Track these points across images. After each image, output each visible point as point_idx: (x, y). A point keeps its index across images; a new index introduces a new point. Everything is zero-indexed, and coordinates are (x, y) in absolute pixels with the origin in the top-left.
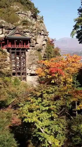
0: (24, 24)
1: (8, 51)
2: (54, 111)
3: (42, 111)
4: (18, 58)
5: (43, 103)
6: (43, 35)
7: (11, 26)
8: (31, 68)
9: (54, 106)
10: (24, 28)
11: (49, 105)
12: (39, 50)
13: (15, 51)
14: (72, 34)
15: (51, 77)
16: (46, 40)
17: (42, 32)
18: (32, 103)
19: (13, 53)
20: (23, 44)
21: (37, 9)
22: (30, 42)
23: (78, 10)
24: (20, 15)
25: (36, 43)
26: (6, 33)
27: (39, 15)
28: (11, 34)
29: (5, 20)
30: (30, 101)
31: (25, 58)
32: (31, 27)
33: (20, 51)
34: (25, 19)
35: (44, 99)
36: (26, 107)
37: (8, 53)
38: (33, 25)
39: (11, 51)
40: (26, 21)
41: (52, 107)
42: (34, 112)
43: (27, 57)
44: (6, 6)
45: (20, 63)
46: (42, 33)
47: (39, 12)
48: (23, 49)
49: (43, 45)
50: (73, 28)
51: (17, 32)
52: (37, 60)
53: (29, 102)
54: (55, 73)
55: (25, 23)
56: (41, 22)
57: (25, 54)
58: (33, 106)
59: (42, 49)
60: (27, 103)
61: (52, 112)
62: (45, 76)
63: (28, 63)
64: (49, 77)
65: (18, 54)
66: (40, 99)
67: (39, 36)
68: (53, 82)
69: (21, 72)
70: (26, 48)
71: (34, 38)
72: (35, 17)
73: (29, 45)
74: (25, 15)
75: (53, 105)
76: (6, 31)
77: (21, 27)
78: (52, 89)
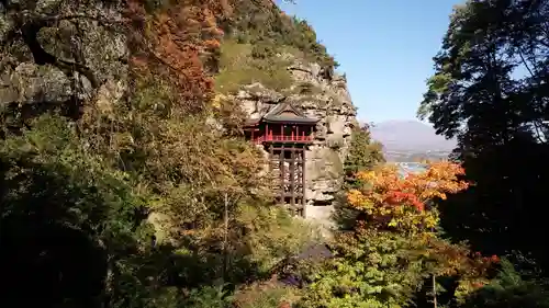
0: (303, 91)
1: (266, 148)
2: (394, 296)
3: (367, 297)
4: (287, 164)
5: (368, 275)
6: (344, 114)
7: (275, 96)
8: (316, 187)
9: (396, 285)
10: (303, 100)
11: (383, 283)
12: (335, 148)
13: (282, 149)
14: (421, 113)
15: (389, 212)
16: (351, 126)
17: (343, 107)
18: (342, 273)
19: (276, 152)
20: (300, 134)
21: (332, 59)
22: (315, 130)
23: (435, 59)
24: (294, 72)
25: (329, 132)
26: (263, 110)
27: (337, 72)
28: (274, 113)
29: (263, 84)
30: (336, 268)
31: (303, 165)
32: (318, 97)
33: (293, 149)
34: (306, 80)
35: (371, 265)
36: (327, 283)
37: (266, 154)
38: (323, 93)
39: (272, 148)
40: (309, 85)
41: (391, 286)
42: (347, 297)
43: (308, 164)
44: (266, 54)
45: (291, 175)
46: (344, 109)
47: (336, 65)
48: (300, 145)
49: (344, 136)
50: (423, 99)
51: (288, 108)
52: (330, 169)
53: (334, 272)
54: (399, 204)
55: (306, 89)
56: (342, 86)
57: (303, 156)
58: (345, 281)
59: (343, 145)
60: (329, 272)
61: (391, 299)
62: (373, 210)
63: (309, 176)
64: (384, 211)
65: (288, 155)
66: (360, 266)
67: (335, 116)
68: (393, 223)
69: (293, 197)
70: (307, 142)
71: (323, 120)
72: (327, 75)
73: (312, 136)
74: (306, 73)
75: (394, 282)
76: (265, 105)
77: (297, 97)
78: (389, 241)
